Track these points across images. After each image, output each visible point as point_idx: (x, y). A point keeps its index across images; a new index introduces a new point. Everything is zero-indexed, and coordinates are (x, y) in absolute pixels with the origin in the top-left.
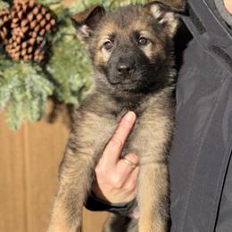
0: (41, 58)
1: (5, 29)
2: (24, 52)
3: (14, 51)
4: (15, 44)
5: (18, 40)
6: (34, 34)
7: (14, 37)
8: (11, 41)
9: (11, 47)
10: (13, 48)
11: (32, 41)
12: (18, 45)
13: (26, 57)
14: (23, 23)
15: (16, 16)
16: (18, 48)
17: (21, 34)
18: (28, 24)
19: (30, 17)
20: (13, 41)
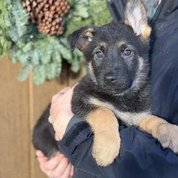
1: (41, 12)
2: (53, 29)
3: (46, 27)
5: (50, 20)
7: (46, 18)
8: (44, 21)
9: (44, 25)
10: (46, 25)
11: (58, 20)
14: (53, 8)
15: (48, 2)
16: (49, 26)
17: (51, 16)
18: (55, 9)
19: (57, 4)
20: (46, 21)
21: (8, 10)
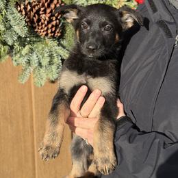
0: (59, 35)
1: (36, 15)
2: (49, 31)
4: (44, 26)
5: (46, 22)
6: (54, 18)
7: (42, 21)
8: (40, 24)
9: (40, 28)
10: (42, 29)
11: (54, 23)
12: (45, 26)
13: (50, 35)
14: (48, 11)
15: (43, 5)
16: (46, 28)
17: (47, 18)
18: (51, 11)
19: (53, 6)
20: (42, 24)
21: (2, 15)
